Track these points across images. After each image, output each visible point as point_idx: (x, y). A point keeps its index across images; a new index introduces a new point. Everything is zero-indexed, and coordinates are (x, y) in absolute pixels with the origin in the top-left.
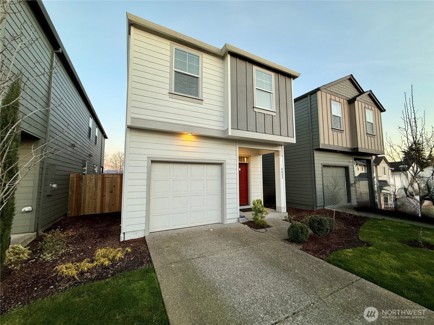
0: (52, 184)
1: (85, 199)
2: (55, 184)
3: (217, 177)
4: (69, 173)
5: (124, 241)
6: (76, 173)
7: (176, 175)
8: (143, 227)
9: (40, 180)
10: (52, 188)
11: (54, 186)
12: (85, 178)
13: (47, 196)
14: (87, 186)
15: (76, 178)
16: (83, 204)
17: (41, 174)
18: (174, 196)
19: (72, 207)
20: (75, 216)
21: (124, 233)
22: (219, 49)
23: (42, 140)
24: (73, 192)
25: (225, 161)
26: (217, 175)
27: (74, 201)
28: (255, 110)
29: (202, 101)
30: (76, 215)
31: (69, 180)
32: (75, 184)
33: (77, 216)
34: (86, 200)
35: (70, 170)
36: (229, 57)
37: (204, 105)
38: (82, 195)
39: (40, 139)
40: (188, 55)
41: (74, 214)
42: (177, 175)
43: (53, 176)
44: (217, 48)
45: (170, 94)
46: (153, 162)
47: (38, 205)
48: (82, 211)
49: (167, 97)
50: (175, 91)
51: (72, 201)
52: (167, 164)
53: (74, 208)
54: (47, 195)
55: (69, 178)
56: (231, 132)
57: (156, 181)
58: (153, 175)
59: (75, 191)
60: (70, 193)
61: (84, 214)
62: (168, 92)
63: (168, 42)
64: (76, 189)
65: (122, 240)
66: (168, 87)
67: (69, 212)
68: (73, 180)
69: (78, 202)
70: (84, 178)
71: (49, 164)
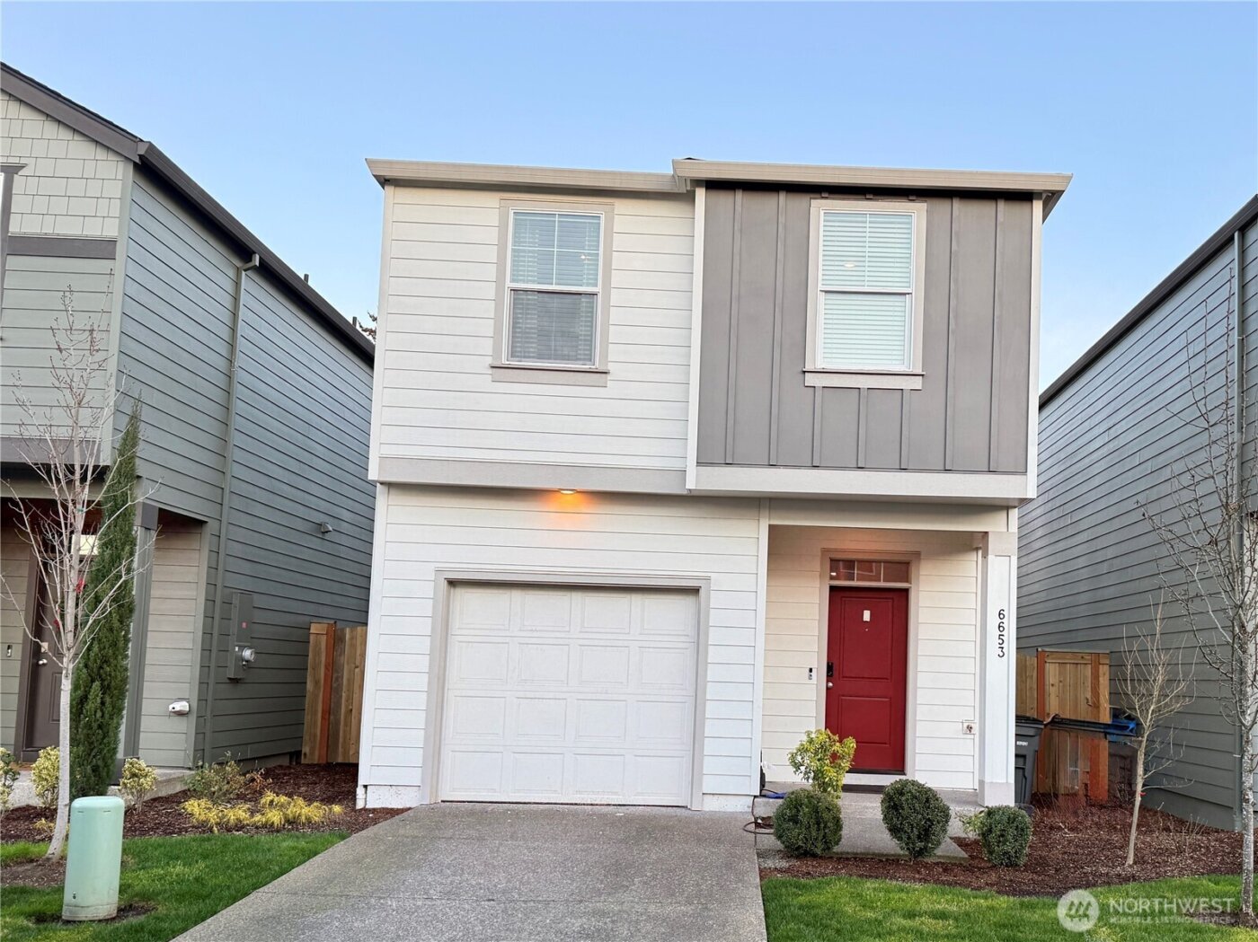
0: (242, 648)
1: (351, 710)
2: (250, 648)
3: (683, 639)
4: (307, 619)
5: (364, 809)
6: (325, 621)
7: (530, 628)
8: (415, 777)
9: (207, 633)
10: (243, 659)
11: (247, 654)
12: (352, 638)
13: (228, 681)
14: (357, 667)
15: (325, 637)
16: (346, 725)
17: (209, 616)
18: (521, 694)
19: (315, 736)
20: (321, 762)
21: (366, 787)
22: (663, 176)
23: (212, 526)
24: (317, 683)
25: (708, 579)
26: (685, 633)
27: (320, 715)
28: (811, 380)
29: (604, 375)
30: (324, 762)
31: (309, 642)
32: (323, 659)
33: (328, 763)
34: (353, 711)
35: (310, 609)
36: (701, 193)
37: (613, 388)
38: (341, 696)
39: (206, 522)
40: (559, 221)
41: (319, 756)
42: (534, 629)
43: (244, 625)
44: (657, 176)
45: (494, 370)
46: (452, 583)
47: (202, 700)
48: (340, 749)
49: (485, 382)
50: (513, 354)
51: (315, 713)
52: (501, 591)
53: (319, 734)
54: (230, 679)
55: (309, 638)
56: (697, 475)
57: (464, 644)
58: (456, 624)
59: (322, 682)
60: (310, 686)
61: (347, 762)
62: (487, 365)
63: (491, 200)
64: (326, 675)
65: (360, 805)
66: (487, 347)
67: (306, 749)
68: (317, 644)
69: (332, 717)
70: (347, 637)
71: (234, 590)
